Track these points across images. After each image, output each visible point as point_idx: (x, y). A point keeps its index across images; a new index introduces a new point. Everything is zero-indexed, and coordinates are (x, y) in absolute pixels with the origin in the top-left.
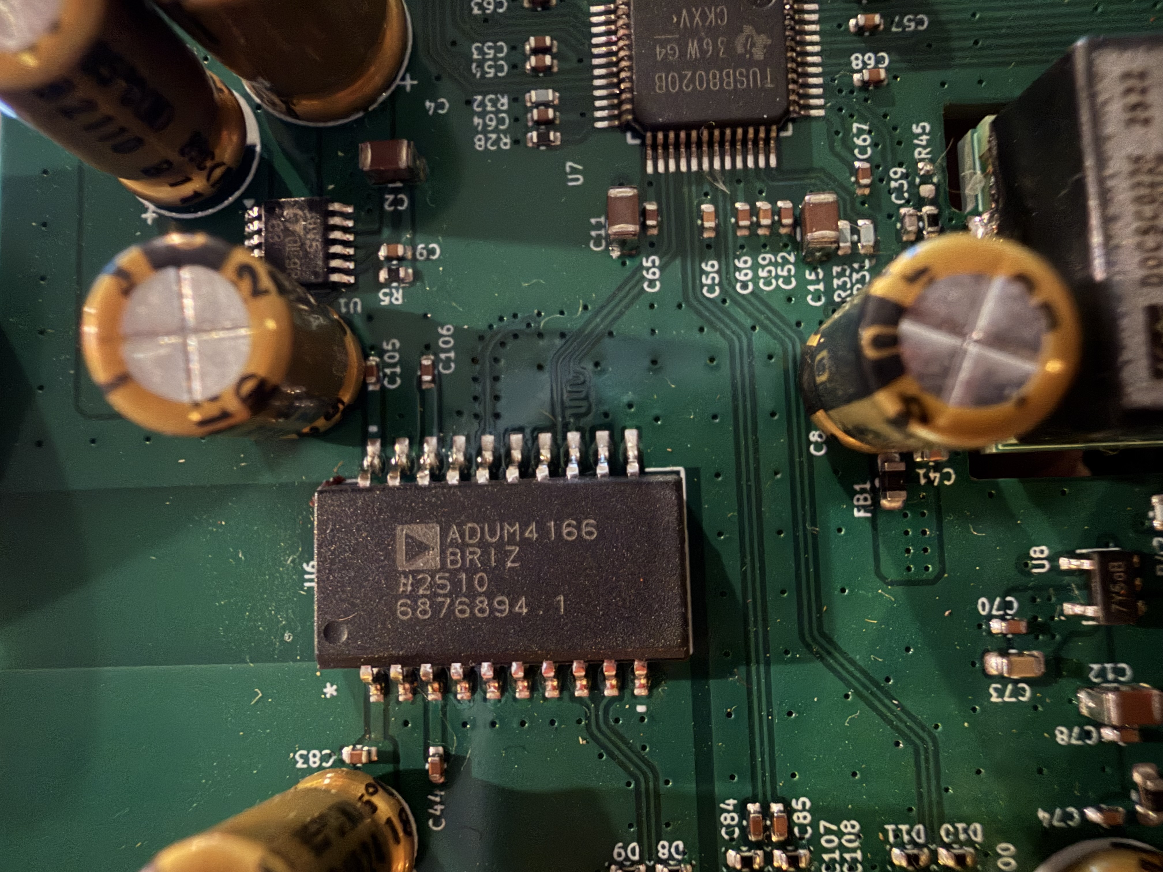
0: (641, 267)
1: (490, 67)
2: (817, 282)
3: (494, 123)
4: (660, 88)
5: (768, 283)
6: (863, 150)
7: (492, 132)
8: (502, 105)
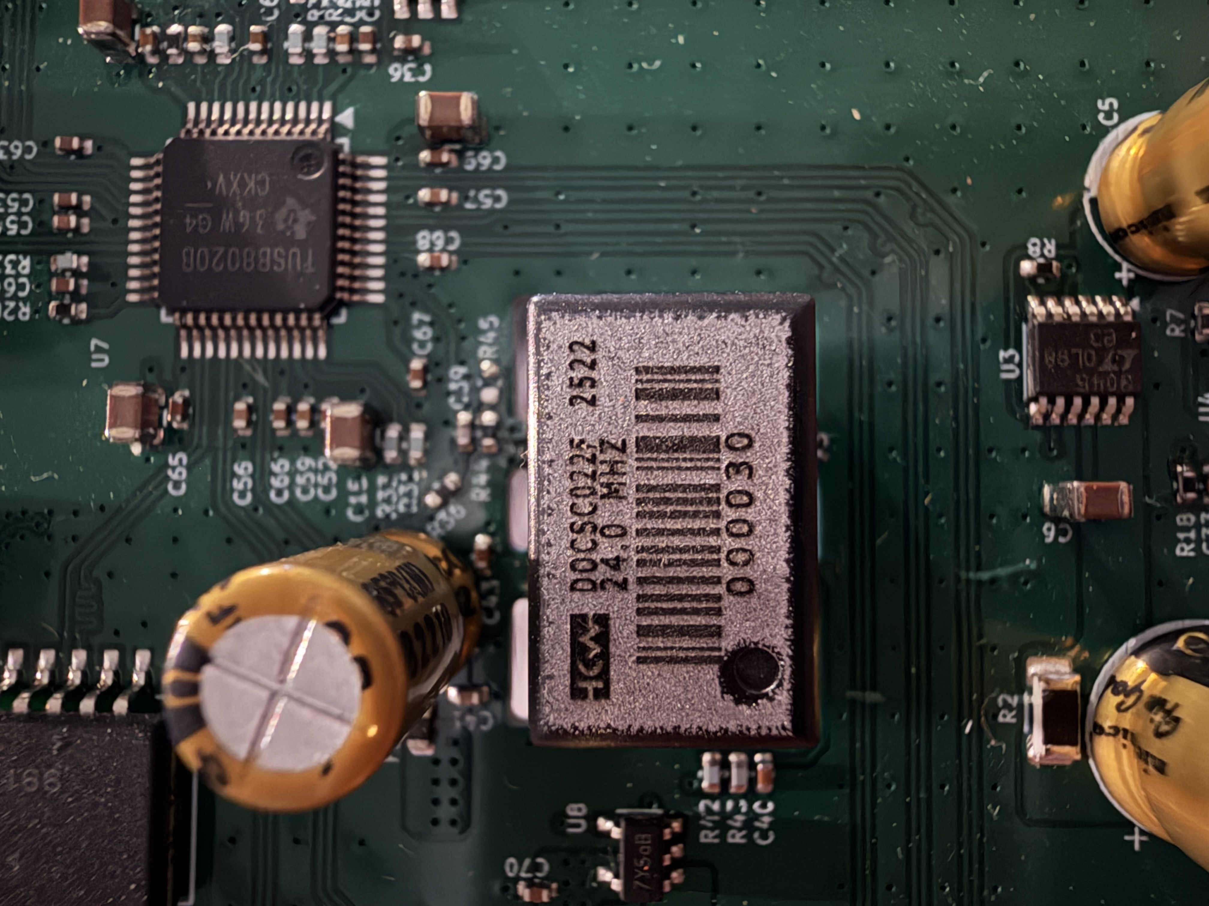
0: (166, 465)
1: (12, 222)
2: (359, 493)
3: (13, 289)
4: (188, 265)
5: (305, 491)
6: (422, 344)
7: (11, 299)
8: (24, 268)
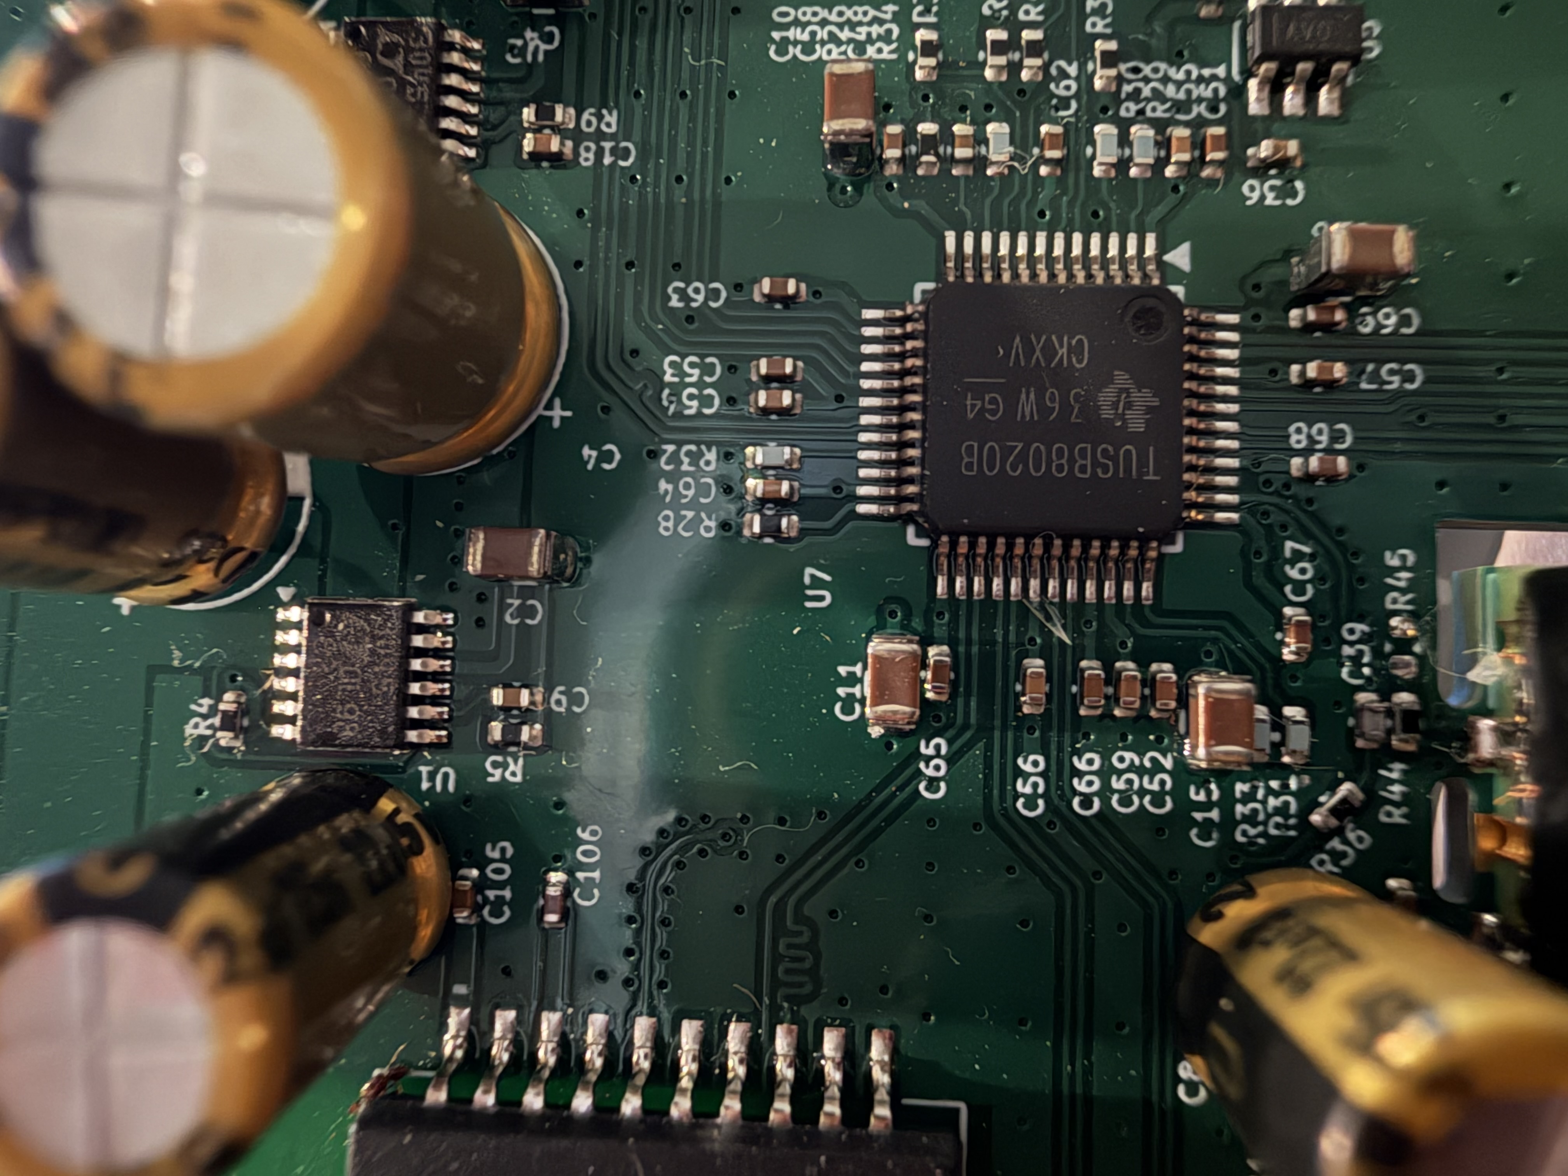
0: (917, 755)
1: (691, 397)
2: (1207, 806)
3: (691, 493)
4: (969, 466)
5: (1126, 801)
6: (1299, 589)
7: (687, 507)
8: (708, 463)
